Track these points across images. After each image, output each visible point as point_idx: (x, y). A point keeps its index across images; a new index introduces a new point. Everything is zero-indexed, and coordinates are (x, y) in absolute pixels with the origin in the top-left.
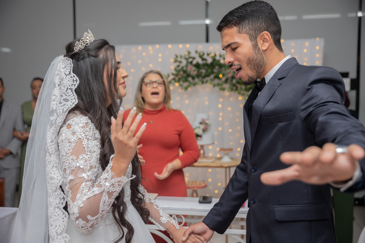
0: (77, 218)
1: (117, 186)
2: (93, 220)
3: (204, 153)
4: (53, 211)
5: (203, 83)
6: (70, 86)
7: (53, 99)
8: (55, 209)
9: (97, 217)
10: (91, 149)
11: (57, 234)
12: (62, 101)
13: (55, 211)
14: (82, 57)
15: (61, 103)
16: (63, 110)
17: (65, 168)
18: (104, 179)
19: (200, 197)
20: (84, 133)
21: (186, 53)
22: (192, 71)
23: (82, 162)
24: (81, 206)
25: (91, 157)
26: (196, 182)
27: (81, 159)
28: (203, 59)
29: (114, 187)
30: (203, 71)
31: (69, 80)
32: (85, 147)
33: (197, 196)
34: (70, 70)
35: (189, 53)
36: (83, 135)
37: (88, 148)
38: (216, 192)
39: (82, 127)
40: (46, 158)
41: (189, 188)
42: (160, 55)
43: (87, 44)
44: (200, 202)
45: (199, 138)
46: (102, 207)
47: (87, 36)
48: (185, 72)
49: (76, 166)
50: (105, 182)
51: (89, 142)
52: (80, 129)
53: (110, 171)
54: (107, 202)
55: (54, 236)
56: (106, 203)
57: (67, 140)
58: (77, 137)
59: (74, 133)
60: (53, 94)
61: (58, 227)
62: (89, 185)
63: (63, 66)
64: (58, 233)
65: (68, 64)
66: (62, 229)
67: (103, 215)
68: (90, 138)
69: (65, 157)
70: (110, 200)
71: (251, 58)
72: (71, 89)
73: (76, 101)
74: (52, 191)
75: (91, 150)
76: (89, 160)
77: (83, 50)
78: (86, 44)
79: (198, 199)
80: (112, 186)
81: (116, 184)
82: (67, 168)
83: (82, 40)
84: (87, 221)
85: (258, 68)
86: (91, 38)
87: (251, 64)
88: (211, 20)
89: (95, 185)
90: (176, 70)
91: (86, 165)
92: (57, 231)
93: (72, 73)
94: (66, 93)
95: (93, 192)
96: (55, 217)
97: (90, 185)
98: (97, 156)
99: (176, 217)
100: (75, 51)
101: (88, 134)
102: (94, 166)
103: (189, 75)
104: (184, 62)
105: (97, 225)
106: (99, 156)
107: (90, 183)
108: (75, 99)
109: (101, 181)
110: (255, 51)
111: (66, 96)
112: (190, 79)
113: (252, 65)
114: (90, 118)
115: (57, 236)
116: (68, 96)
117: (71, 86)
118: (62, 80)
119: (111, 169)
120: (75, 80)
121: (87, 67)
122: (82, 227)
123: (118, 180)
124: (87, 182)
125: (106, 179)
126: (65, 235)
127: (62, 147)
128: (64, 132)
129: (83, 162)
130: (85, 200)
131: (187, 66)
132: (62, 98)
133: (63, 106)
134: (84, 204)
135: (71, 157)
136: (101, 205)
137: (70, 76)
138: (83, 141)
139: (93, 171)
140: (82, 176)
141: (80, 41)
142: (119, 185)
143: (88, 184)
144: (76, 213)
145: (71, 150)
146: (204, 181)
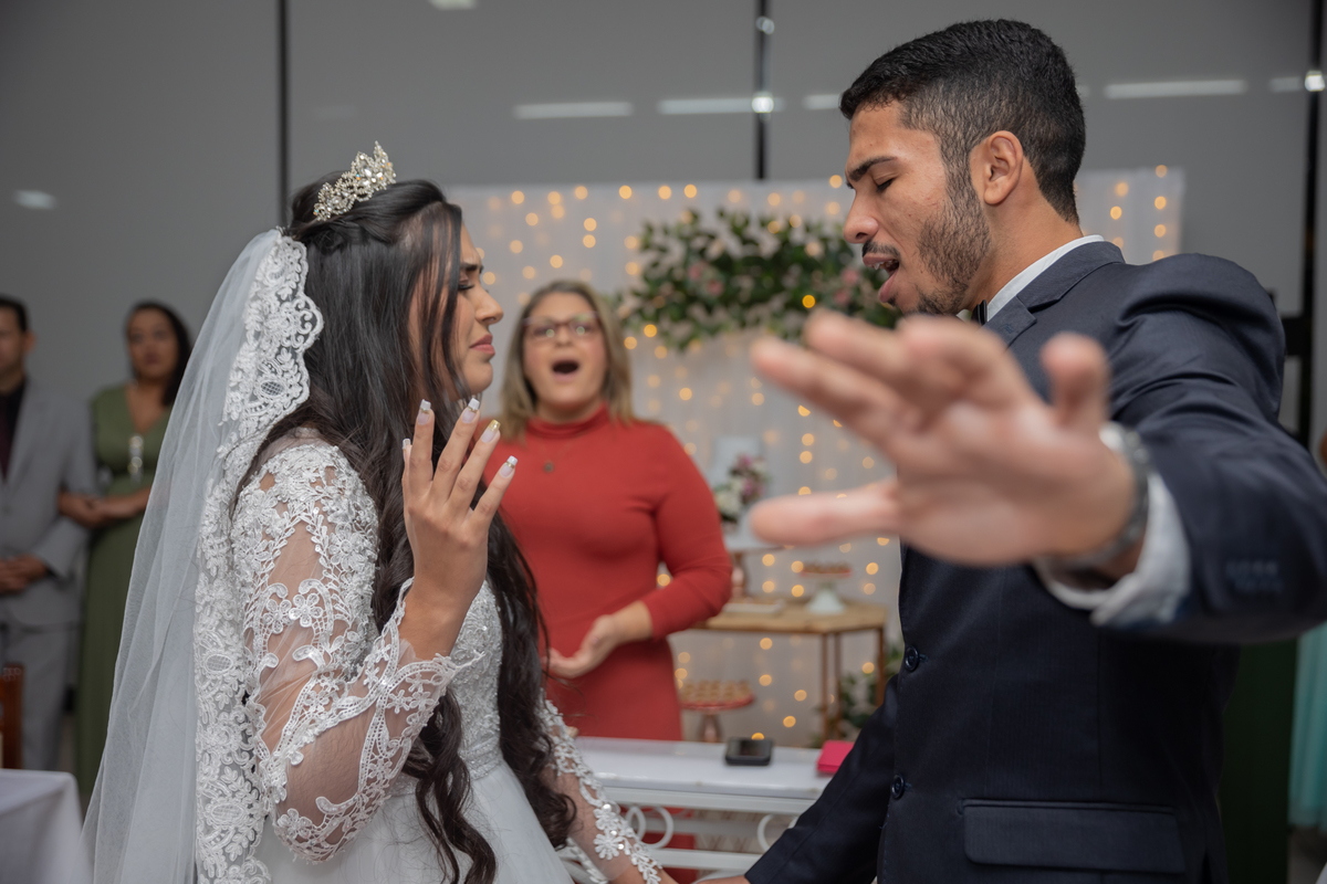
0: (282, 807)
1: (421, 690)
2: (337, 816)
3: (745, 582)
4: (216, 777)
5: (743, 324)
6: (289, 338)
7: (232, 384)
8: (222, 773)
9: (350, 802)
10: (341, 560)
11: (228, 860)
12: (259, 391)
13: (223, 777)
14: (339, 240)
15: (254, 398)
16: (259, 422)
17: (249, 629)
18: (376, 665)
19: (729, 742)
20: (318, 503)
21: (684, 218)
22: (707, 281)
23: (306, 607)
24: (295, 763)
25: (338, 591)
26: (715, 686)
27: (305, 596)
28: (746, 241)
29: (411, 694)
30: (746, 284)
31: (288, 320)
32: (318, 554)
33: (718, 739)
34: (297, 283)
35: (695, 217)
36: (316, 511)
37: (330, 556)
38: (789, 721)
39: (312, 484)
40: (198, 593)
41: (691, 707)
42: (590, 224)
43: (364, 195)
44: (731, 761)
45: (728, 527)
46: (368, 768)
47: (365, 167)
48: (679, 285)
49: (286, 621)
50: (379, 675)
51: (334, 536)
52: (303, 491)
53: (395, 638)
54: (385, 749)
55: (215, 866)
56: (382, 752)
57: (258, 527)
58: (294, 518)
59: (283, 505)
60: (235, 366)
61: (231, 835)
62: (328, 690)
63: (277, 269)
64: (232, 858)
65: (291, 260)
66: (245, 844)
67: (372, 796)
68: (339, 522)
69: (252, 591)
70: (396, 743)
71: (936, 227)
72: (292, 350)
73: (301, 392)
74: (217, 708)
75: (339, 565)
76: (334, 602)
77: (345, 214)
78: (359, 196)
79: (721, 749)
80: (403, 692)
81: (416, 682)
82: (256, 630)
83: (344, 181)
84: (317, 817)
85: (961, 268)
86: (380, 175)
87: (936, 251)
88: (775, 95)
89: (346, 689)
90: (646, 278)
91: (320, 620)
92: (228, 848)
93: (301, 293)
94: (275, 364)
95: (339, 710)
96: (222, 798)
97: (333, 689)
98: (361, 587)
99: (641, 817)
100: (316, 217)
101: (334, 508)
102: (350, 623)
103: (692, 299)
104: (677, 251)
105: (353, 834)
106: (368, 588)
107: (334, 681)
108: (301, 385)
109: (367, 672)
110: (953, 199)
111: (273, 375)
112: (697, 312)
113: (938, 255)
114: (345, 453)
115: (228, 869)
116: (280, 373)
117: (293, 338)
118: (266, 317)
119: (399, 627)
120: (308, 318)
121: (352, 278)
122: (300, 840)
123: (423, 670)
124: (323, 677)
125: (382, 664)
126: (252, 863)
127: (243, 554)
128: (251, 502)
129: (309, 609)
130: (312, 739)
131: (686, 264)
132: (262, 381)
133: (260, 407)
134: (304, 754)
135: (271, 589)
136: (364, 758)
137: (294, 305)
138: (315, 533)
139: (347, 641)
140: (304, 657)
141: (339, 184)
142: (426, 687)
143: (326, 686)
144: (279, 786)
145: (272, 566)
146: (743, 684)
